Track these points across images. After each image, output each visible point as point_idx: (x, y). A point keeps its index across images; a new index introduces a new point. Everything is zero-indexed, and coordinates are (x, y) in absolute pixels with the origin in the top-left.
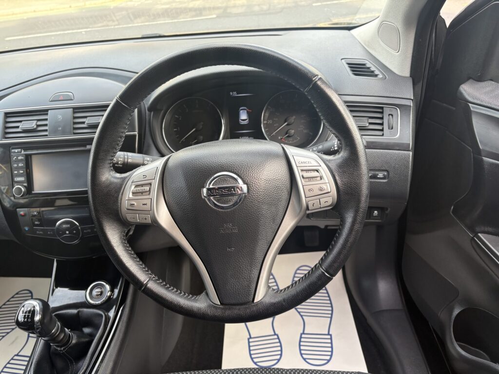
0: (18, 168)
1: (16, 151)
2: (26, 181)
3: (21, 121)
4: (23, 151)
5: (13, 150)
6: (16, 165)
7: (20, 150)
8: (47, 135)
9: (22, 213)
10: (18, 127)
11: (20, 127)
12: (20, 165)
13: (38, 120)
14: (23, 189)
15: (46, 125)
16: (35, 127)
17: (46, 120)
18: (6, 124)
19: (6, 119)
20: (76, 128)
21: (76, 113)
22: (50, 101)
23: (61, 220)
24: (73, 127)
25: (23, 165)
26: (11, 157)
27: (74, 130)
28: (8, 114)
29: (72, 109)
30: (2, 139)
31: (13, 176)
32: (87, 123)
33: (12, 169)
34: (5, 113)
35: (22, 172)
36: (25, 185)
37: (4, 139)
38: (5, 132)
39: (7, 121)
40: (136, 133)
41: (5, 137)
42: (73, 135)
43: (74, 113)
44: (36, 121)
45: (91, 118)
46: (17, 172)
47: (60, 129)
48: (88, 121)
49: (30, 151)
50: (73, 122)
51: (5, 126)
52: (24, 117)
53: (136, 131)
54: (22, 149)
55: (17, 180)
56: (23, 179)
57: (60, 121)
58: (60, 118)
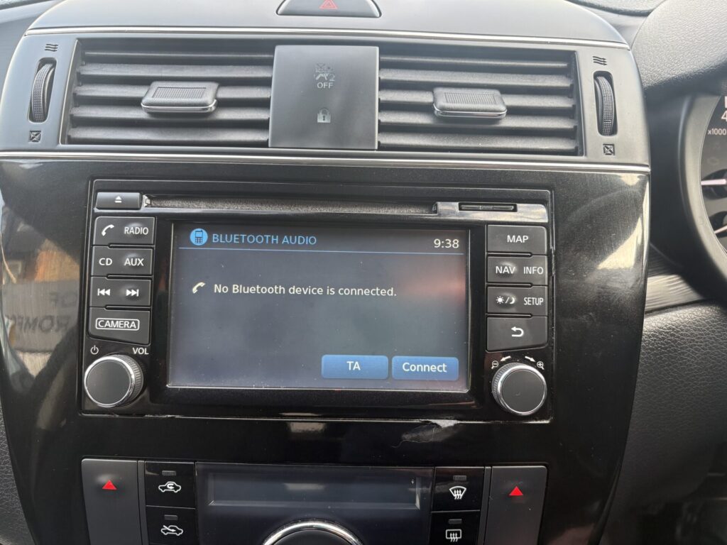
0: (117, 276)
1: (118, 197)
2: (146, 340)
4: (146, 200)
5: (101, 195)
6: (109, 262)
7: (136, 195)
8: (265, 144)
9: (105, 479)
10: (135, 103)
11: (144, 101)
12: (128, 262)
13: (224, 82)
14: (133, 372)
15: (263, 104)
16: (212, 106)
17: (266, 83)
18: (79, 85)
19: (82, 65)
20: (385, 128)
21: (388, 70)
22: (279, 12)
23: (288, 526)
24: (379, 121)
25: (140, 262)
26: (88, 224)
27: (380, 134)
28: (90, 49)
29: (377, 49)
30: (58, 143)
31: (88, 307)
32: (443, 109)
33: (90, 276)
34: (80, 40)
35: (133, 293)
36: (141, 351)
37: (63, 143)
38: (72, 116)
39: (83, 75)
40: (648, 169)
41: (69, 137)
42: (377, 150)
43: (383, 65)
44: (215, 85)
45: (453, 91)
46: (108, 292)
47: (326, 121)
48: (447, 100)
49: (176, 203)
50: (379, 99)
51: (75, 94)
52: (160, 66)
53: (647, 164)
54: (142, 192)
55: (107, 327)
56: (133, 328)
57: (327, 87)
58: (325, 76)
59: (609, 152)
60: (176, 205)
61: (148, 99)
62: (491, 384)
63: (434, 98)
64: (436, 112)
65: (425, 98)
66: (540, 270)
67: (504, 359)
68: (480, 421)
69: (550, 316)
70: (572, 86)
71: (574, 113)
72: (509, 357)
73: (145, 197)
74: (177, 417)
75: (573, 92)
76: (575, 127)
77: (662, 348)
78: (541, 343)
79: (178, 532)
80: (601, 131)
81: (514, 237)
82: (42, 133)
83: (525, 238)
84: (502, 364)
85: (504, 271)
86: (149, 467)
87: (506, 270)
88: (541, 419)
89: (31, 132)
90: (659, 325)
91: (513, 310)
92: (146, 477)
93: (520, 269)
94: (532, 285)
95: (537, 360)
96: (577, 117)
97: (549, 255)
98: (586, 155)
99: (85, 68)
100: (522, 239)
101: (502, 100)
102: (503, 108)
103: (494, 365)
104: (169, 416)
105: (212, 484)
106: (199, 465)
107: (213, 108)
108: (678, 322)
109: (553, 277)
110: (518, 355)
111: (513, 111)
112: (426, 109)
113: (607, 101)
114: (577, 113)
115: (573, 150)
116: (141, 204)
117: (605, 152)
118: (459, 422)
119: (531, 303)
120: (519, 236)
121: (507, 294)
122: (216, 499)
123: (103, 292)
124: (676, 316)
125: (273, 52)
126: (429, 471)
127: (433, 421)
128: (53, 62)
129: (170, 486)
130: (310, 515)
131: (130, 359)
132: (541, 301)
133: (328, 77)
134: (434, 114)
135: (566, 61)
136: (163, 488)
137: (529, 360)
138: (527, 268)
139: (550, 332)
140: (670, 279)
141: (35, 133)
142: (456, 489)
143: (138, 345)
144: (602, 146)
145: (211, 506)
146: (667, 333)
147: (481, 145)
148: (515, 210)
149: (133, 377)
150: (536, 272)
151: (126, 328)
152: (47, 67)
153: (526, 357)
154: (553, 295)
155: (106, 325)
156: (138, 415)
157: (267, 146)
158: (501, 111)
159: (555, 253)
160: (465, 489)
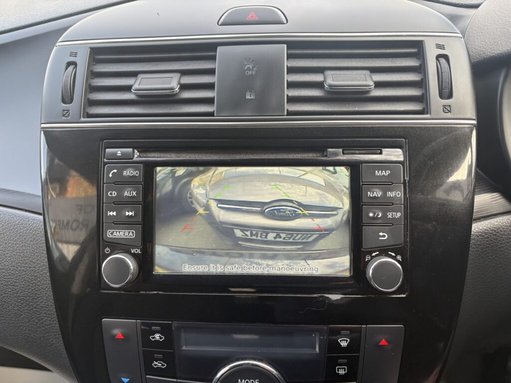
0: (120, 203)
1: (119, 152)
2: (139, 244)
3: (134, 74)
4: (137, 153)
5: (108, 150)
6: (114, 194)
7: (130, 150)
8: (212, 114)
9: (117, 332)
10: (128, 89)
11: (133, 88)
12: (126, 194)
13: (184, 73)
14: (131, 264)
15: (210, 87)
16: (177, 89)
17: (211, 72)
18: (92, 79)
19: (94, 65)
20: (292, 100)
21: (293, 59)
22: (219, 23)
23: (233, 363)
24: (287, 95)
25: (134, 194)
26: (101, 170)
27: (288, 104)
28: (98, 54)
29: (285, 46)
30: (80, 118)
31: (103, 223)
32: (330, 86)
33: (103, 203)
34: (92, 49)
35: (130, 214)
36: (136, 251)
37: (84, 117)
38: (88, 99)
39: (95, 72)
40: (474, 122)
41: (87, 113)
42: (286, 116)
43: (290, 57)
44: (178, 75)
45: (338, 72)
46: (115, 213)
47: (252, 97)
48: (333, 79)
49: (156, 155)
50: (287, 80)
51: (90, 85)
52: (143, 64)
53: (474, 118)
54: (134, 148)
55: (115, 236)
56: (131, 236)
57: (252, 74)
58: (251, 66)
59: (447, 111)
60: (156, 156)
61: (136, 86)
62: (365, 271)
63: (325, 78)
64: (325, 88)
65: (318, 78)
66: (398, 194)
67: (374, 254)
68: (359, 295)
69: (406, 225)
70: (421, 65)
71: (422, 84)
72: (378, 253)
73: (136, 151)
74: (160, 293)
75: (421, 69)
76: (423, 94)
77: (487, 244)
78: (399, 243)
79: (163, 365)
80: (441, 96)
81: (380, 171)
82: (70, 112)
83: (388, 172)
84: (373, 257)
85: (374, 195)
86: (143, 324)
87: (375, 194)
88: (399, 294)
89: (64, 111)
90: (485, 228)
91: (380, 221)
92: (142, 330)
93: (385, 194)
94: (393, 204)
95: (397, 255)
96: (424, 87)
97: (404, 183)
98: (430, 114)
99: (95, 67)
100: (386, 173)
101: (371, 77)
102: (372, 83)
103: (368, 258)
104: (155, 292)
105: (183, 335)
106: (175, 324)
107: (178, 91)
108: (498, 225)
109: (407, 199)
110: (384, 251)
111: (379, 85)
112: (319, 85)
113: (445, 76)
114: (424, 84)
115: (421, 110)
116: (133, 156)
117: (443, 111)
118: (344, 296)
119: (392, 216)
120: (384, 171)
121: (375, 211)
122: (187, 345)
123: (111, 213)
124: (497, 222)
125: (216, 51)
126: (325, 327)
127: (327, 295)
128: (74, 64)
129: (157, 336)
130: (246, 356)
131: (129, 256)
132: (399, 214)
133: (253, 67)
134: (324, 89)
135: (416, 48)
136: (153, 338)
137: (391, 255)
138: (390, 192)
139: (405, 236)
140: (493, 196)
141: (66, 112)
142: (343, 340)
143: (135, 247)
144: (442, 107)
145: (184, 350)
146: (491, 233)
147: (356, 109)
148: (381, 153)
149: (132, 267)
150: (395, 195)
151: (127, 236)
152: (71, 68)
153: (389, 253)
154: (407, 211)
155: (114, 234)
156: (136, 292)
157: (214, 116)
158: (370, 86)
159: (409, 182)
160: (349, 340)
